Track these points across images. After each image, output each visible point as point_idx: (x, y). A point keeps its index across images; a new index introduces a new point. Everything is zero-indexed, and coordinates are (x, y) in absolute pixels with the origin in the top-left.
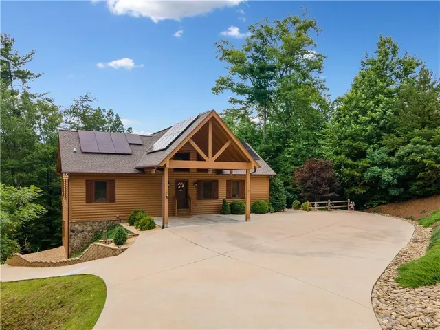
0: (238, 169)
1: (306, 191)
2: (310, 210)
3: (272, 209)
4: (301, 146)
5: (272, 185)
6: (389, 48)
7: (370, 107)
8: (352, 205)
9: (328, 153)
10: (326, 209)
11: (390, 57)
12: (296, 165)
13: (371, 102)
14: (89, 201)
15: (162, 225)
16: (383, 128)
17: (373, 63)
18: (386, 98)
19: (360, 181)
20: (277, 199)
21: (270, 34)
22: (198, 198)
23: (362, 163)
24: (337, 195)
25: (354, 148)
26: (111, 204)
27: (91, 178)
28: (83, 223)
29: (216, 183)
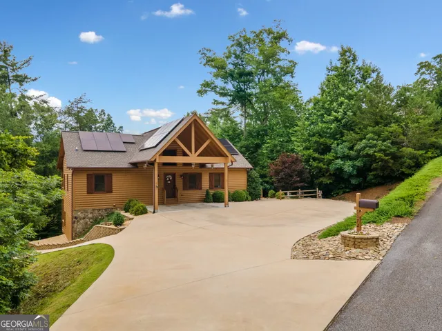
0: (217, 163)
1: (279, 182)
2: (283, 198)
3: (250, 198)
4: (276, 142)
5: (249, 176)
6: (349, 57)
7: (334, 108)
8: (320, 193)
9: (299, 149)
10: (297, 198)
11: (351, 64)
12: (271, 160)
13: (335, 104)
14: (89, 192)
15: (152, 211)
16: (345, 126)
17: (336, 69)
18: (346, 101)
19: (327, 173)
20: (254, 188)
21: (248, 43)
22: (185, 189)
23: (328, 156)
24: (306, 185)
25: (321, 144)
26: (108, 195)
27: (91, 173)
28: (85, 211)
29: (200, 176)
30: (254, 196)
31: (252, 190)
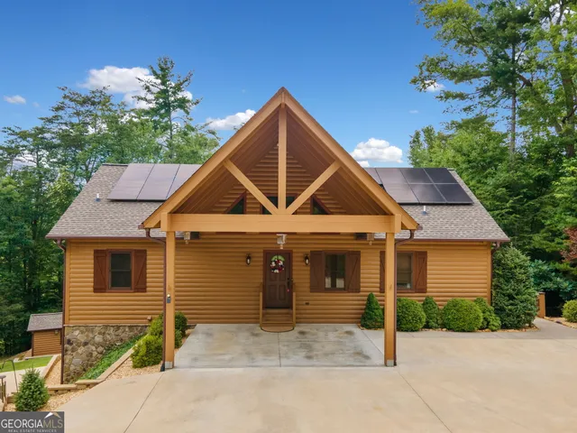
14: (99, 288)
26: (139, 296)
27: (104, 247)
28: (89, 329)
29: (356, 256)
30: (509, 316)
31: (504, 302)
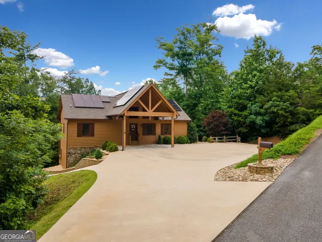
0: (167, 116)
1: (210, 130)
2: (213, 142)
3: (189, 141)
4: (209, 103)
5: (189, 126)
6: (260, 43)
7: (249, 78)
8: (239, 139)
9: (224, 107)
10: (223, 142)
11: (262, 47)
12: (205, 115)
13: (250, 76)
14: (79, 135)
15: (122, 149)
16: (257, 91)
17: (251, 51)
18: (258, 74)
19: (244, 124)
20: (192, 135)
21: (189, 33)
22: (144, 134)
23: (245, 113)
24: (229, 133)
25: (240, 104)
26: (91, 138)
27: (80, 122)
28: (76, 149)
29: (155, 125)
30: (192, 140)
31: (191, 136)
